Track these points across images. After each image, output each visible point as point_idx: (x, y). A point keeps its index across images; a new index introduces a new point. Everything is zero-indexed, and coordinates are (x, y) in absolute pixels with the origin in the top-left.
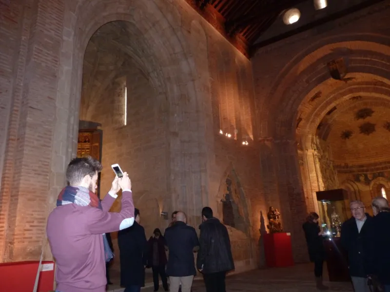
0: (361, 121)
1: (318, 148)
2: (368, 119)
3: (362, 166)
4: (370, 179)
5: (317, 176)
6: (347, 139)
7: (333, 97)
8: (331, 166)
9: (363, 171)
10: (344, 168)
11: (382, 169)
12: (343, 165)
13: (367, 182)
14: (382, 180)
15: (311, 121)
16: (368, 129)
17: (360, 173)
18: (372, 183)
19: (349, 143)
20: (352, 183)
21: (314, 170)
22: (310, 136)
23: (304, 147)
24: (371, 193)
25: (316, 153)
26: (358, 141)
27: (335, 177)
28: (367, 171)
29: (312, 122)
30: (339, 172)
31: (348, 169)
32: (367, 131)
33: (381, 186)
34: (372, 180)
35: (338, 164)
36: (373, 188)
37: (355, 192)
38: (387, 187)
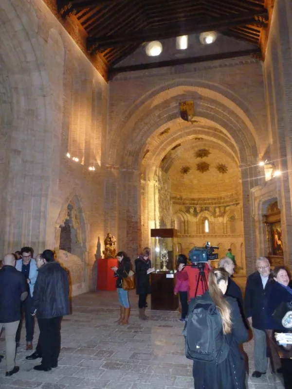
0: (199, 160)
1: (159, 180)
2: (204, 159)
3: (193, 199)
4: (198, 212)
6: (185, 174)
7: (180, 135)
8: (168, 197)
9: (194, 204)
10: (178, 199)
11: (209, 204)
12: (178, 196)
13: (196, 214)
14: (207, 214)
15: (157, 153)
16: (203, 167)
17: (191, 206)
18: (199, 215)
19: (187, 178)
20: (183, 214)
21: (153, 200)
22: (154, 168)
23: (147, 177)
24: (197, 225)
25: (157, 184)
26: (194, 176)
27: (170, 208)
28: (197, 204)
29: (157, 155)
30: (174, 203)
31: (182, 201)
32: (202, 169)
33: (206, 218)
34: (200, 213)
35: (174, 195)
36: (199, 220)
37: (184, 222)
38: (210, 220)
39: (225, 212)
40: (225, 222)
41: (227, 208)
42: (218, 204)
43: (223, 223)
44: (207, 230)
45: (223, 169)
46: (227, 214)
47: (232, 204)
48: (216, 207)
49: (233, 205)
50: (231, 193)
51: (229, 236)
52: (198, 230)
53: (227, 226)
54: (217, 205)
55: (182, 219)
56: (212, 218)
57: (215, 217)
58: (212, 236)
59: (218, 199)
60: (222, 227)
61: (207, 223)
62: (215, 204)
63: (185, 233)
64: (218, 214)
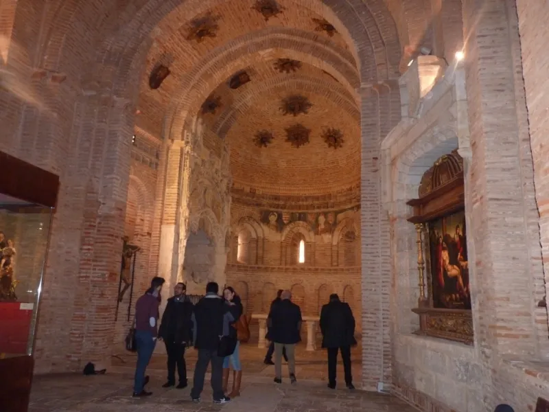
0: (290, 119)
1: (195, 142)
2: (300, 118)
3: (277, 198)
4: (285, 222)
5: (179, 195)
6: (263, 147)
7: (242, 48)
8: (223, 186)
9: (278, 206)
10: (247, 195)
11: (307, 207)
12: (247, 189)
13: (280, 226)
14: (302, 226)
15: (192, 84)
16: (298, 136)
17: (272, 209)
18: (287, 230)
19: (265, 156)
20: (256, 224)
21: (177, 181)
22: (184, 114)
23: (167, 131)
24: (281, 247)
25: (188, 149)
26: (280, 154)
27: (226, 208)
28: (284, 207)
29: (193, 87)
30: (235, 201)
31: (255, 199)
32: (297, 139)
33: (300, 236)
34: (288, 224)
35: (237, 186)
36: (286, 237)
37: (257, 241)
38: (308, 240)
39: (335, 224)
40: (335, 243)
41: (340, 216)
42: (324, 207)
43: (332, 245)
44: (302, 259)
45: (336, 140)
46: (339, 227)
47: (349, 206)
48: (318, 214)
49: (352, 208)
50: (348, 187)
51: (342, 270)
52: (284, 259)
53: (338, 251)
54: (323, 210)
55: (254, 235)
56: (312, 234)
57: (317, 233)
58: (310, 269)
59: (324, 197)
60: (328, 253)
61: (302, 245)
62: (318, 208)
63: (257, 263)
64: (322, 226)
